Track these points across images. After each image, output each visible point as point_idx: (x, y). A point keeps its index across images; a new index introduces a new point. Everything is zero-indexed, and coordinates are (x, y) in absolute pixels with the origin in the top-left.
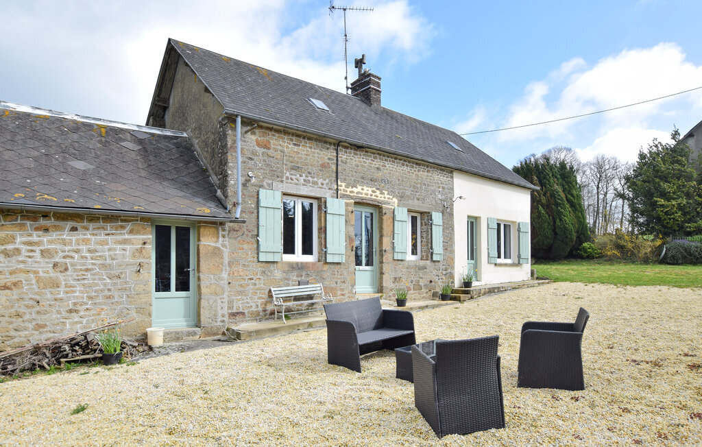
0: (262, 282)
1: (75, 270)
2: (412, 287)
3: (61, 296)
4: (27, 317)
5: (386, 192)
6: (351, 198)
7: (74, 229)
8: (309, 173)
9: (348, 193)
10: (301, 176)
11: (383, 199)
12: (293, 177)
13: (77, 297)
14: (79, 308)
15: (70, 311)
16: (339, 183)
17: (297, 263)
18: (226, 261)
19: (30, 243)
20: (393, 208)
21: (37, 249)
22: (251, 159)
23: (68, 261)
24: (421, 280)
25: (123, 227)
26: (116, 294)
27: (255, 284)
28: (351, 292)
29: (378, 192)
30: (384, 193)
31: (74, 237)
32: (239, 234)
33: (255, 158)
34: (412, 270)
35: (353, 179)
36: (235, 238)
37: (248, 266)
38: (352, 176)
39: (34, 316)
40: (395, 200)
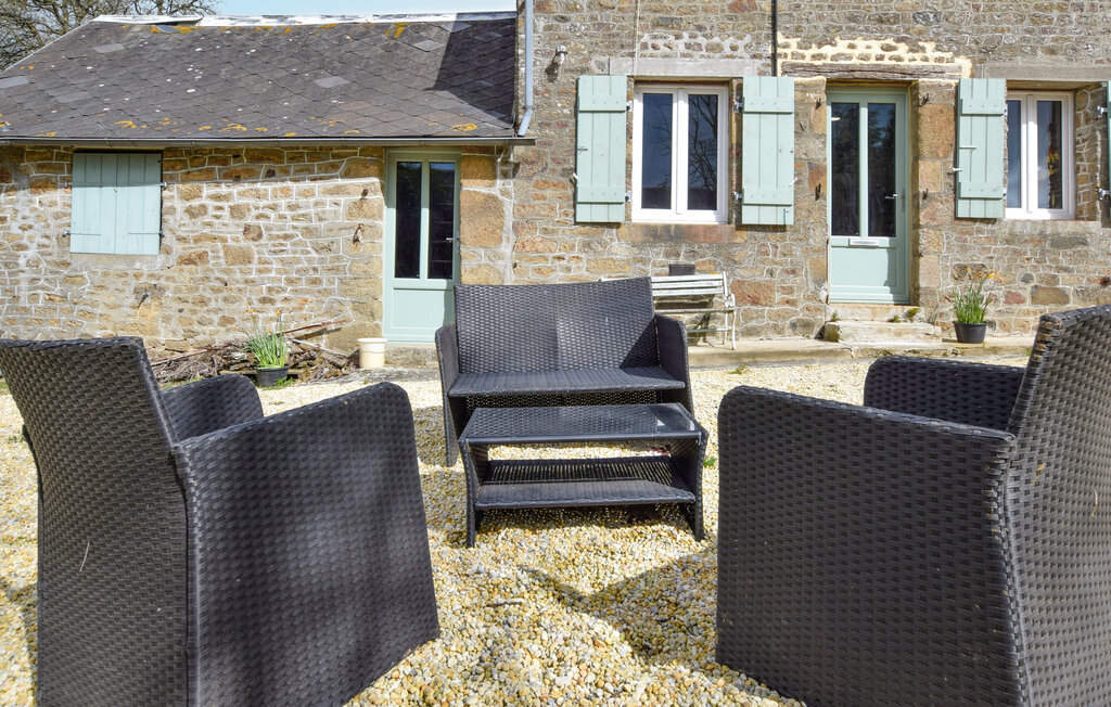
0: (584, 264)
1: (271, 237)
2: (1027, 294)
3: (253, 276)
4: (213, 305)
5: (930, 46)
6: (818, 71)
7: (270, 174)
8: (700, 28)
9: (808, 60)
10: (678, 37)
11: (919, 63)
12: (660, 42)
13: (272, 279)
14: (274, 296)
15: (264, 301)
16: (781, 39)
17: (667, 228)
18: (509, 221)
19: (218, 197)
20: (953, 82)
21: (225, 204)
22: (564, 19)
23: (262, 222)
24: (1061, 275)
25: (334, 167)
26: (325, 277)
27: (568, 269)
28: (814, 297)
29: (902, 49)
30: (923, 49)
31: (269, 187)
32: (537, 168)
33: (573, 16)
34: (1029, 247)
35: (821, 25)
36: (529, 178)
37: (553, 232)
38: (821, 18)
39: (221, 304)
40: (965, 63)
